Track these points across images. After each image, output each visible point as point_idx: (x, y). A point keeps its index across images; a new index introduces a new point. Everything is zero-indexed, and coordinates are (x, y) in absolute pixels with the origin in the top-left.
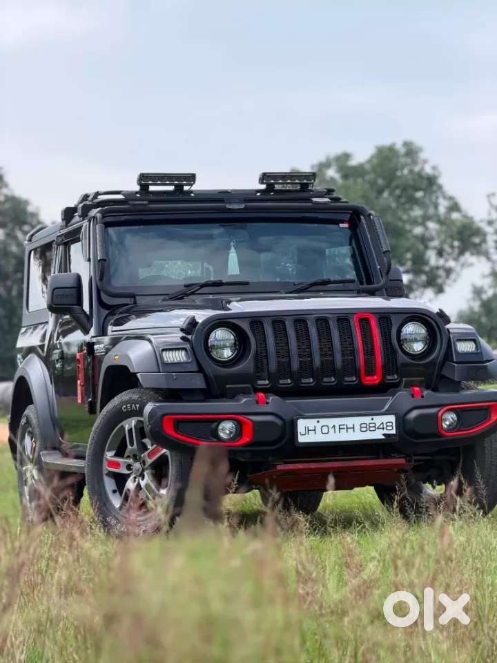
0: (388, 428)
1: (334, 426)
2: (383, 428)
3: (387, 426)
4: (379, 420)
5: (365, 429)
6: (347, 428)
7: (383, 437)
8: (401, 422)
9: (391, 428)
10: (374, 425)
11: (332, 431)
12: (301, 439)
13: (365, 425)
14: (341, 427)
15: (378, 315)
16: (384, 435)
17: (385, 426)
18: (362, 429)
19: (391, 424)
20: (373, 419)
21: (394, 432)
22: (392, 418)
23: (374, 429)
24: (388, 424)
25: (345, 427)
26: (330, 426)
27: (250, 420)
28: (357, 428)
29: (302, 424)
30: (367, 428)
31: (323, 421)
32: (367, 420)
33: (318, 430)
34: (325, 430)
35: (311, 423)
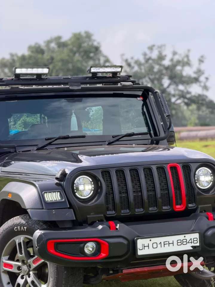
0: (195, 242)
1: (161, 243)
2: (191, 242)
3: (194, 241)
4: (189, 237)
5: (180, 244)
6: (169, 244)
7: (192, 248)
8: (203, 237)
9: (196, 242)
10: (185, 240)
11: (159, 246)
12: (140, 253)
13: (180, 241)
14: (165, 243)
15: (182, 164)
16: (192, 247)
17: (193, 241)
18: (179, 244)
19: (196, 239)
20: (185, 237)
21: (198, 244)
22: (197, 235)
23: (186, 243)
24: (194, 240)
25: (168, 243)
26: (158, 243)
27: (106, 241)
28: (175, 243)
29: (140, 243)
30: (182, 242)
31: (154, 240)
32: (181, 237)
33: (151, 246)
34: (155, 246)
35: (146, 241)
